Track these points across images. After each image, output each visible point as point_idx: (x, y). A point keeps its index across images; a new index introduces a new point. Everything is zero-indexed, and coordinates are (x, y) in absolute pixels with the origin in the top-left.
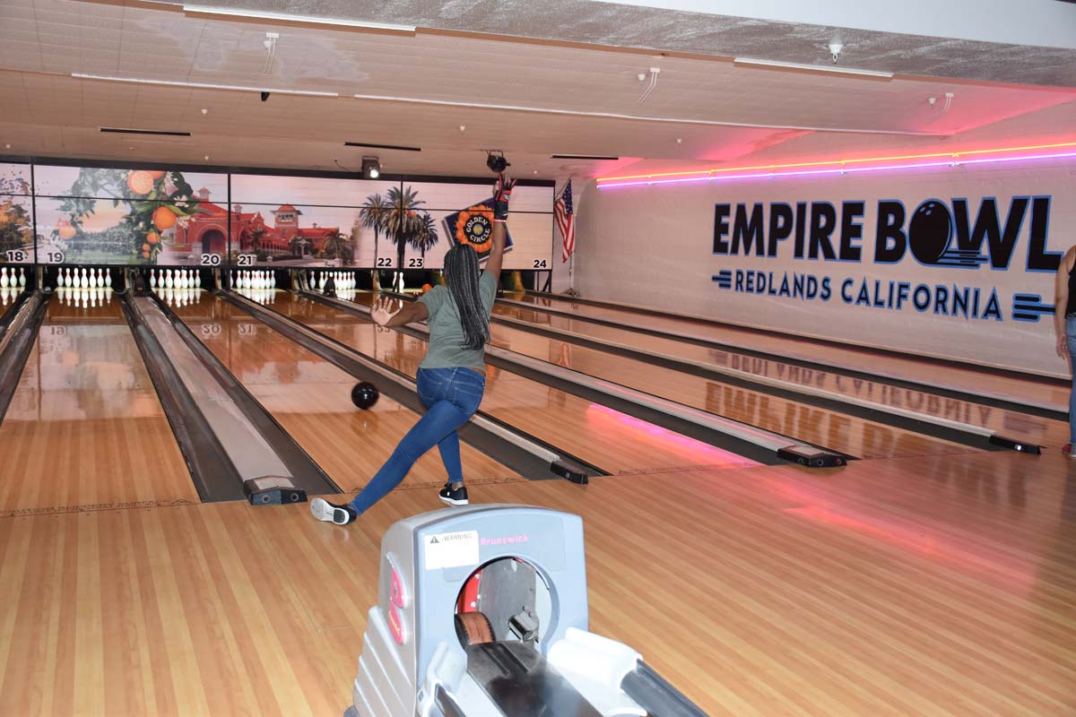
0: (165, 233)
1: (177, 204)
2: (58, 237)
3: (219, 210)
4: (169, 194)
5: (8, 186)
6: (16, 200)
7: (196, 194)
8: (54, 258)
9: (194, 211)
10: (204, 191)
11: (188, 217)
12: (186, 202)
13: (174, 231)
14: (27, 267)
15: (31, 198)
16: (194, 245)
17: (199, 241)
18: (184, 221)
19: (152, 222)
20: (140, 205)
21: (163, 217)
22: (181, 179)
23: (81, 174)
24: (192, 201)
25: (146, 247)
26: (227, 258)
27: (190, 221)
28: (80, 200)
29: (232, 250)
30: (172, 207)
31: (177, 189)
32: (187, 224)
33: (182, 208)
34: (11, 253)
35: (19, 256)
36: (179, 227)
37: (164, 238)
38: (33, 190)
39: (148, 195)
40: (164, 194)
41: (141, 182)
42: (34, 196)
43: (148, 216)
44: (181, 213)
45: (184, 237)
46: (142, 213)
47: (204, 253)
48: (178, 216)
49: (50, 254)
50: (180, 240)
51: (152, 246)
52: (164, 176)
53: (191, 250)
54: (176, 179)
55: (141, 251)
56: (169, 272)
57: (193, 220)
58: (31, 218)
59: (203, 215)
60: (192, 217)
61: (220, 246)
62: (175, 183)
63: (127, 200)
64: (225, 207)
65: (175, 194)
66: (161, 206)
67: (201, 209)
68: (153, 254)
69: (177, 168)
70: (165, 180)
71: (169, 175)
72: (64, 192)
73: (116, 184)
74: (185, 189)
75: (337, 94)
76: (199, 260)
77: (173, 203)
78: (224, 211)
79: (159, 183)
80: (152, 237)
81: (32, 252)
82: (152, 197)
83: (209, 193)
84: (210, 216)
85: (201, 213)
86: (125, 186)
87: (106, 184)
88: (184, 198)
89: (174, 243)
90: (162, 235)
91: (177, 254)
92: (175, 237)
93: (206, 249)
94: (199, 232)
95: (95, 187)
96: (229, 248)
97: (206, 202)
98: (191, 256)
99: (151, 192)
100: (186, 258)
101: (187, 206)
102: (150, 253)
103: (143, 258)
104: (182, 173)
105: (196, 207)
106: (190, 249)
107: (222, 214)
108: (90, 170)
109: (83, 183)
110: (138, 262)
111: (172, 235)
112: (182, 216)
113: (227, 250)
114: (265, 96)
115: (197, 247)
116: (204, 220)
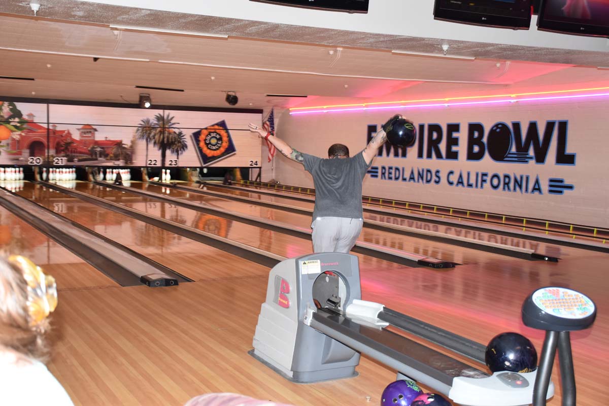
0: (3, 143)
1: (12, 124)
3: (41, 128)
4: (6, 117)
7: (25, 117)
9: (24, 128)
10: (31, 115)
11: (19, 132)
12: (18, 122)
13: (10, 141)
16: (23, 151)
17: (27, 148)
18: (16, 135)
22: (15, 106)
24: (23, 122)
26: (46, 160)
27: (21, 135)
29: (50, 154)
30: (8, 125)
31: (12, 114)
32: (18, 137)
33: (16, 127)
36: (13, 139)
37: (3, 146)
44: (14, 129)
45: (16, 146)
47: (31, 156)
48: (12, 131)
50: (13, 148)
52: (2, 105)
53: (21, 155)
54: (11, 107)
57: (23, 134)
59: (31, 131)
60: (22, 132)
61: (41, 153)
62: (11, 110)
64: (45, 126)
65: (11, 117)
67: (29, 127)
69: (12, 100)
70: (3, 108)
71: (6, 104)
74: (17, 113)
75: (148, 60)
76: (27, 161)
77: (9, 123)
78: (44, 128)
83: (34, 116)
84: (34, 132)
85: (29, 129)
88: (17, 120)
89: (10, 149)
91: (12, 157)
92: (10, 146)
93: (32, 154)
94: (26, 143)
96: (48, 153)
97: (32, 123)
98: (22, 159)
100: (17, 160)
101: (18, 125)
104: (15, 103)
105: (25, 126)
106: (20, 154)
107: (43, 130)
111: (8, 144)
112: (15, 131)
113: (46, 154)
114: (96, 59)
115: (26, 153)
116: (31, 134)
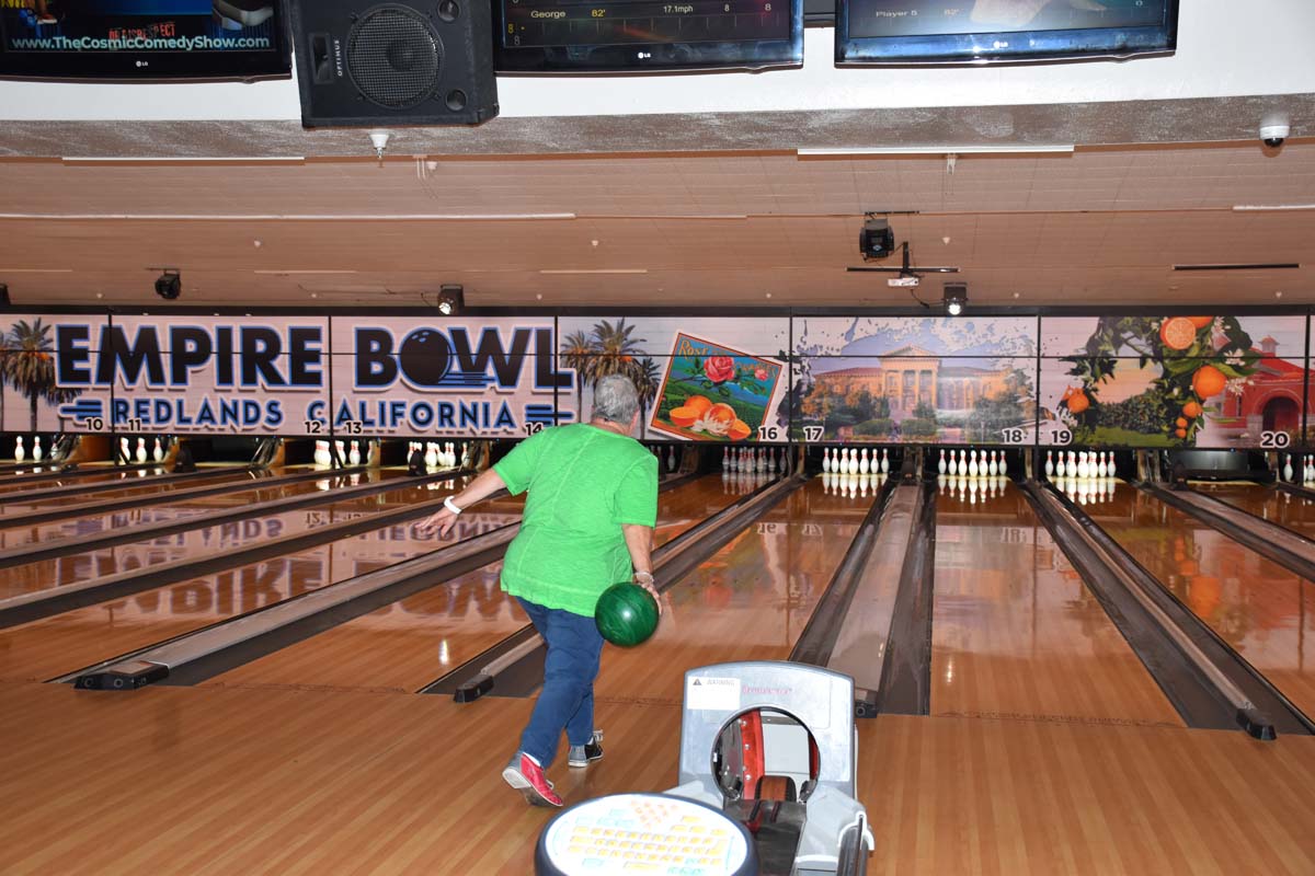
0: (1209, 402)
1: (1228, 362)
2: (1065, 410)
3: (1290, 368)
4: (1217, 348)
5: (1009, 345)
6: (1018, 364)
7: (1257, 346)
8: (1059, 439)
9: (1254, 371)
10: (1269, 342)
11: (1243, 380)
12: (1242, 358)
13: (1222, 399)
14: (1009, 450)
15: (1036, 360)
16: (1249, 418)
17: (1258, 413)
18: (1236, 386)
19: (1192, 388)
20: (1176, 366)
21: (1206, 380)
22: (1236, 326)
23: (1100, 326)
24: (1251, 357)
25: (1181, 422)
26: (1301, 438)
27: (1245, 385)
28: (1097, 363)
29: (1308, 425)
30: (1221, 366)
31: (1229, 340)
32: (1241, 389)
33: (1236, 368)
34: (1008, 432)
35: (1017, 436)
36: (1229, 394)
37: (1207, 410)
38: (1039, 350)
39: (1187, 350)
40: (1209, 348)
41: (1178, 333)
42: (1039, 357)
43: (1185, 380)
44: (1234, 374)
45: (1235, 408)
46: (1178, 376)
47: (1264, 429)
48: (1228, 378)
49: (1055, 433)
50: (1229, 413)
51: (1191, 421)
52: (1212, 323)
53: (1245, 427)
54: (1228, 327)
55: (1174, 427)
57: (1251, 383)
58: (1035, 386)
59: (1267, 375)
60: (1249, 379)
61: (1289, 422)
62: (1227, 332)
63: (1158, 357)
64: (1301, 364)
65: (1226, 348)
66: (1205, 365)
67: (1264, 368)
68: (1191, 432)
69: (1231, 311)
70: (1213, 329)
71: (1219, 321)
72: (1077, 351)
73: (1144, 336)
74: (1240, 340)
76: (1258, 439)
77: (1223, 360)
78: (1298, 369)
79: (1203, 333)
80: (1191, 407)
81: (1032, 431)
82: (1194, 352)
83: (1276, 344)
84: (1277, 378)
85: (1263, 372)
86: (1156, 340)
87: (1132, 337)
88: (1239, 353)
89: (1222, 416)
90: (1205, 405)
91: (1225, 431)
92: (1223, 408)
93: (1268, 425)
94: (1258, 401)
95: (1118, 343)
96: (1304, 422)
97: (1271, 358)
98: (1246, 435)
99: (1192, 345)
100: (1237, 437)
101: (1242, 363)
102: (1187, 430)
103: (1177, 437)
104: (1237, 318)
105: (1256, 365)
106: (1243, 424)
107: (1294, 374)
108: (1109, 319)
109: (1101, 338)
110: (1171, 443)
111: (1218, 405)
112: (1235, 378)
113: (1301, 425)
115: (1255, 422)
116: (1267, 383)
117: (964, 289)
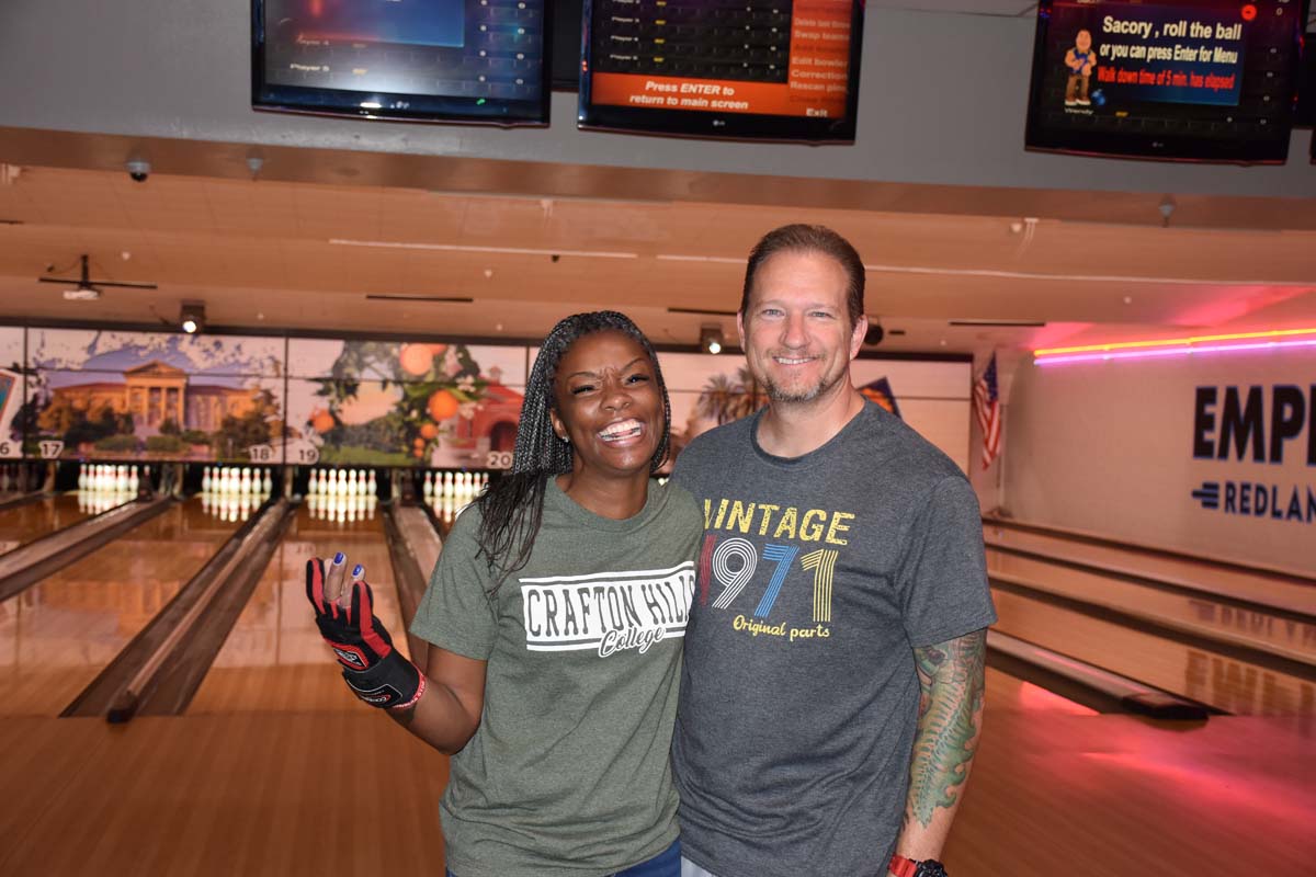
0: (444, 424)
1: (461, 387)
2: (311, 430)
3: (512, 394)
4: (451, 373)
5: (257, 365)
6: (266, 384)
7: (485, 374)
8: (306, 457)
9: (483, 396)
10: (495, 371)
11: (473, 404)
12: (473, 385)
13: (455, 422)
14: (273, 467)
15: (283, 380)
16: (479, 440)
17: (486, 436)
18: (468, 410)
19: (428, 411)
20: (416, 389)
21: (441, 404)
22: (467, 355)
23: (345, 350)
24: (480, 384)
25: (419, 443)
27: (475, 410)
28: (342, 384)
30: (453, 391)
31: (461, 368)
32: (471, 413)
33: (467, 393)
34: (256, 450)
35: (265, 454)
36: (462, 418)
37: (443, 431)
38: (286, 369)
39: (424, 376)
40: (444, 374)
41: (416, 359)
42: (286, 378)
43: (422, 404)
44: (465, 399)
45: (467, 431)
46: (416, 399)
47: (491, 451)
48: (460, 402)
49: (302, 452)
50: (462, 433)
51: (427, 442)
52: (445, 352)
53: (474, 448)
54: (460, 355)
55: (413, 448)
56: (449, 476)
57: (480, 408)
58: (282, 406)
59: (494, 401)
60: (479, 404)
62: (460, 360)
63: (398, 382)
65: (459, 375)
66: (440, 389)
67: (491, 394)
68: (428, 453)
69: (462, 341)
70: (447, 356)
71: (452, 349)
72: (324, 372)
73: (386, 361)
74: (470, 367)
76: (485, 460)
77: (455, 385)
79: (438, 360)
80: (427, 429)
81: (279, 449)
82: (430, 378)
83: (501, 372)
84: (499, 403)
85: (490, 398)
86: (396, 364)
87: (373, 362)
88: (470, 379)
89: (455, 438)
90: (441, 427)
91: (458, 452)
92: (456, 430)
93: (495, 447)
94: (486, 425)
95: (361, 366)
97: (497, 385)
98: (475, 456)
99: (429, 372)
100: (467, 457)
101: (472, 389)
102: (424, 450)
103: (415, 456)
104: (469, 347)
105: (484, 391)
106: (473, 446)
107: (516, 400)
108: (355, 344)
109: (346, 361)
110: (409, 462)
111: (452, 428)
112: (466, 402)
115: (484, 443)
116: (494, 408)
117: (202, 308)
